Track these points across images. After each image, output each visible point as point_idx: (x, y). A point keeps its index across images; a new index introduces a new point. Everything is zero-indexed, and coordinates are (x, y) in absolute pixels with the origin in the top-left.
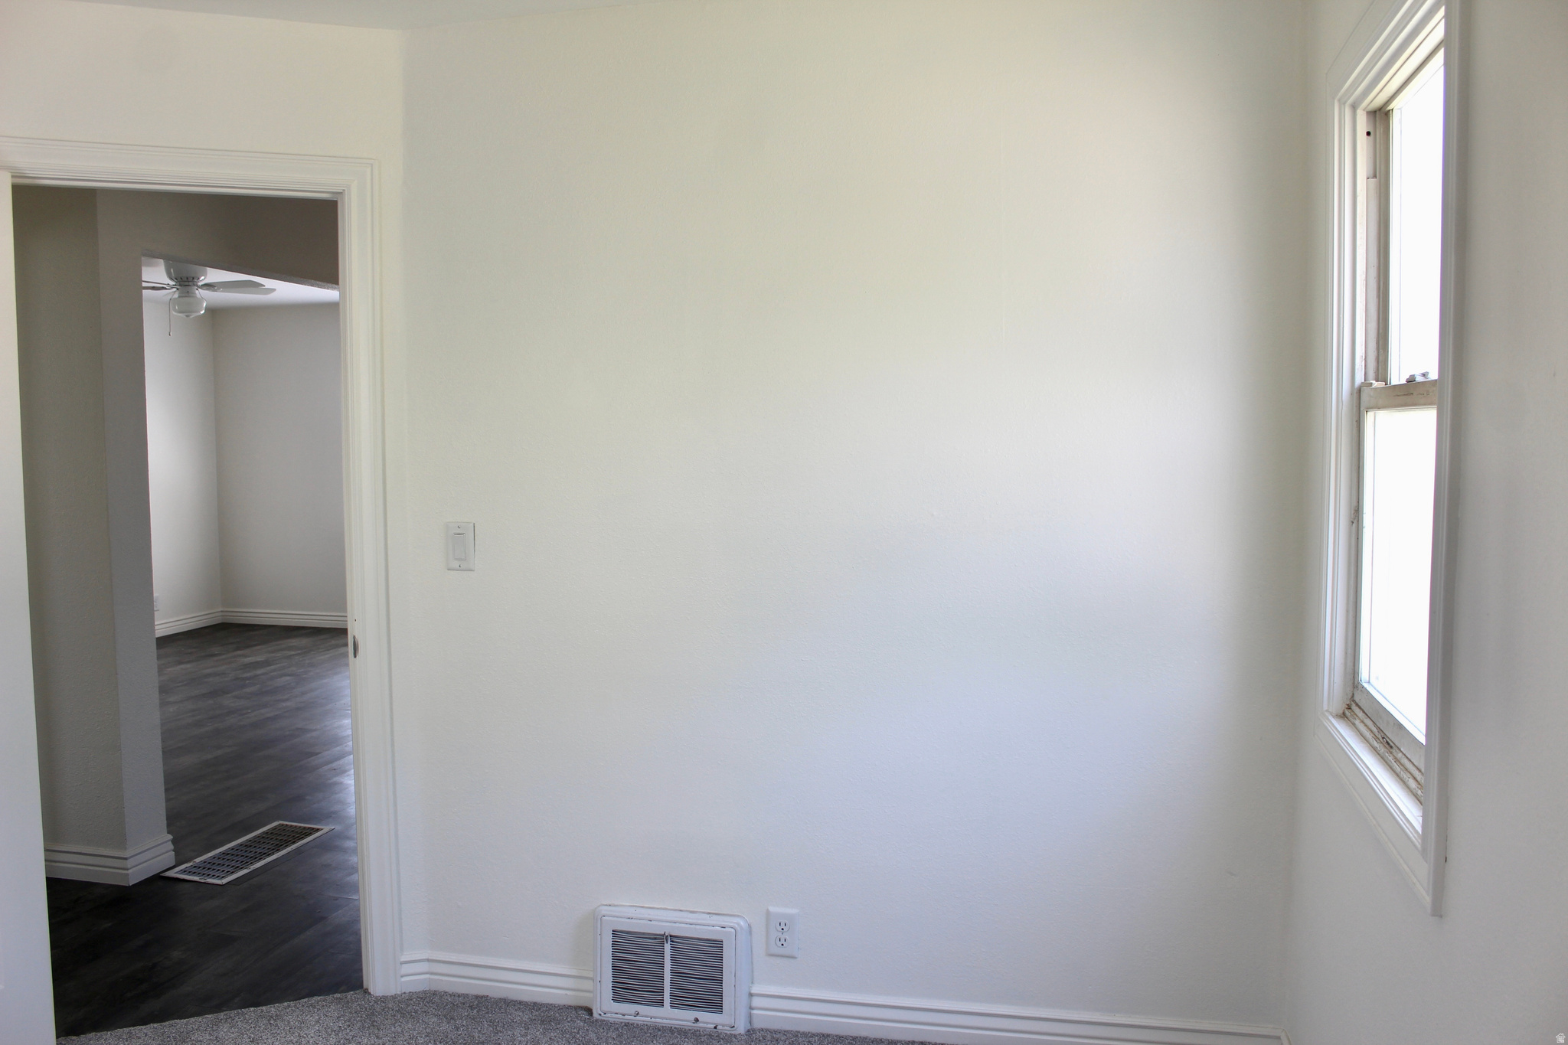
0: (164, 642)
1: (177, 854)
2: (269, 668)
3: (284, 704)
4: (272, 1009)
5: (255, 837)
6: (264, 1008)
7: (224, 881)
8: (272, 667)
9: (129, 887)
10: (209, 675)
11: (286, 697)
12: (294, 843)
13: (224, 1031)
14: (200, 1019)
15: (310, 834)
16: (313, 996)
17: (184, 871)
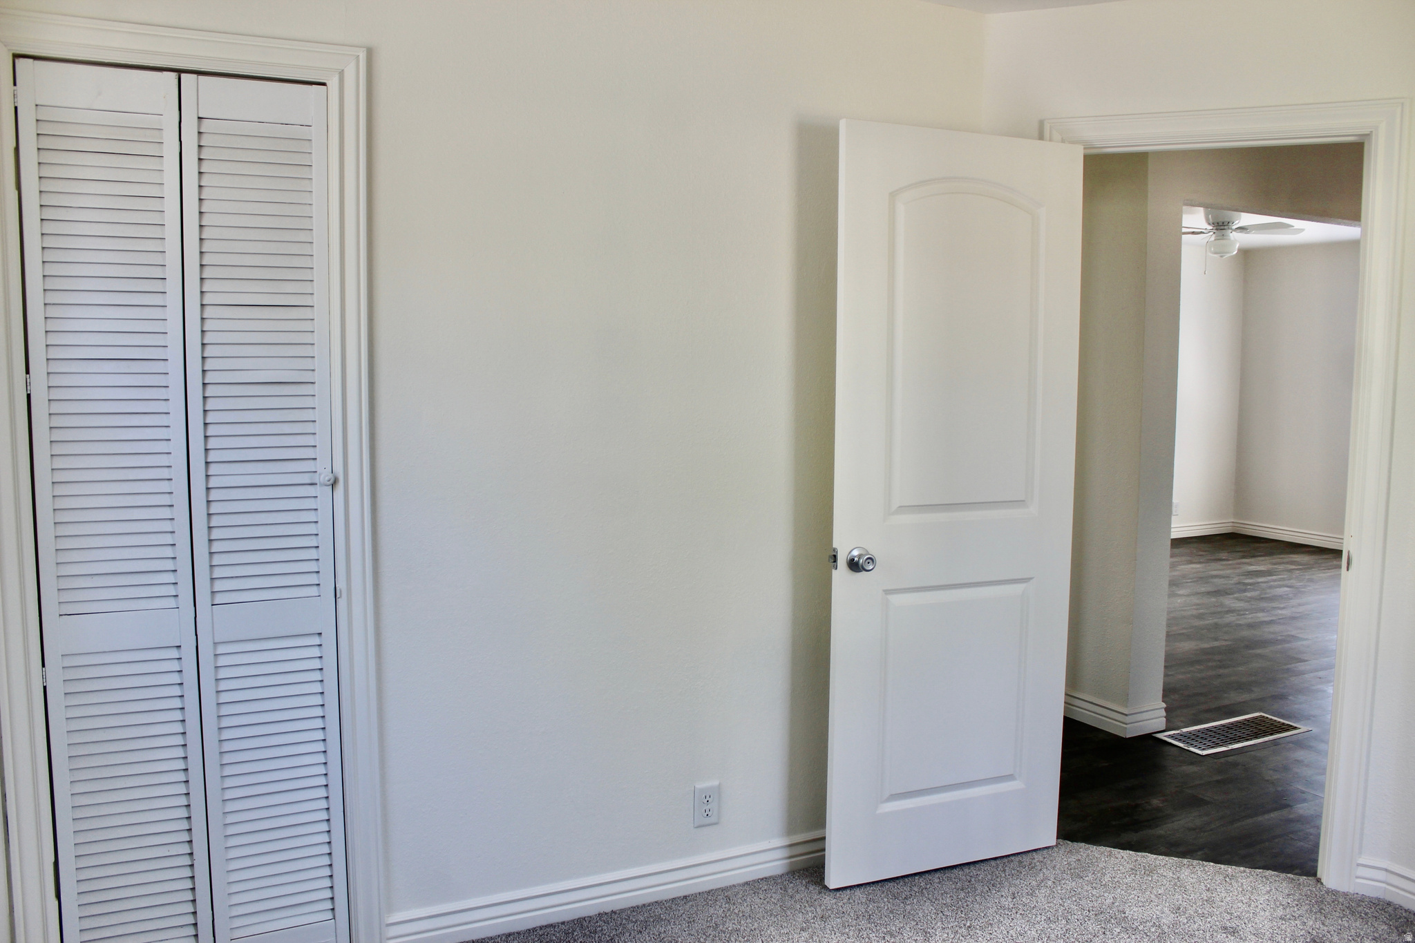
0: (1178, 543)
1: (1168, 721)
2: (1270, 578)
3: (1280, 612)
4: (1230, 869)
5: (1238, 722)
6: (1222, 866)
7: (1205, 753)
8: (1274, 577)
9: (1126, 739)
10: (1216, 576)
11: (1282, 606)
12: (1272, 734)
13: (1185, 873)
14: (1167, 858)
15: (1287, 730)
16: (1268, 869)
17: (1171, 737)
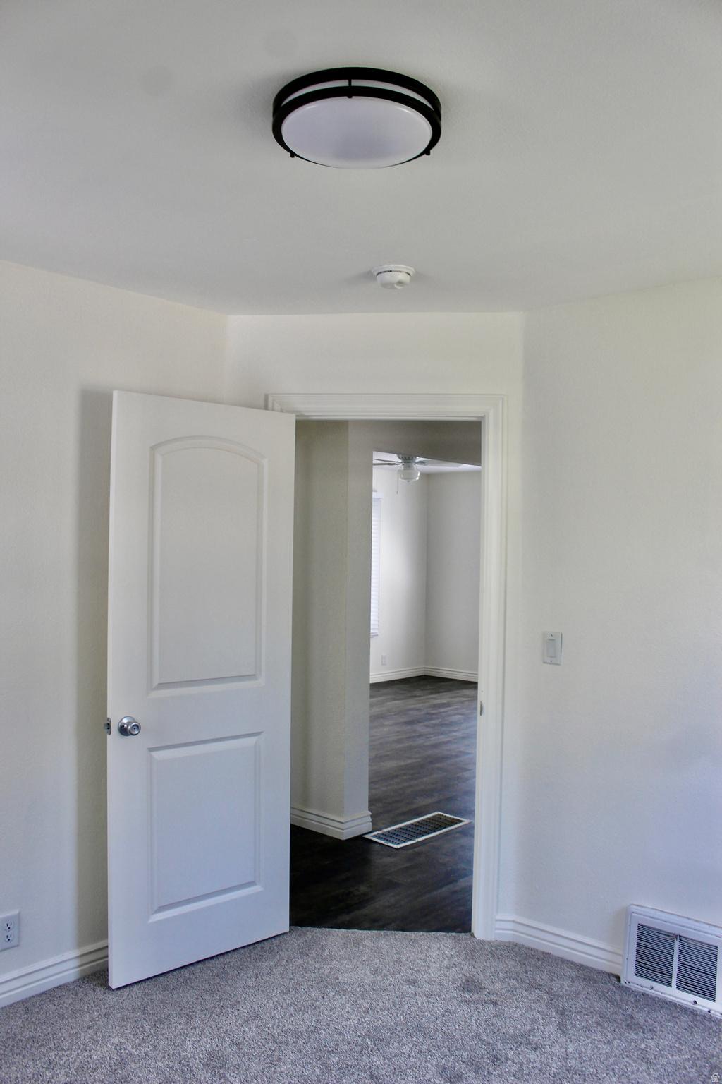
0: (387, 684)
1: (373, 823)
2: (449, 708)
3: (454, 734)
4: (413, 935)
5: (423, 820)
6: (408, 933)
7: (399, 846)
8: (451, 708)
9: (343, 841)
10: (412, 709)
11: (456, 729)
12: (445, 828)
13: (382, 943)
14: (369, 932)
15: (456, 823)
16: (438, 931)
17: (376, 836)
